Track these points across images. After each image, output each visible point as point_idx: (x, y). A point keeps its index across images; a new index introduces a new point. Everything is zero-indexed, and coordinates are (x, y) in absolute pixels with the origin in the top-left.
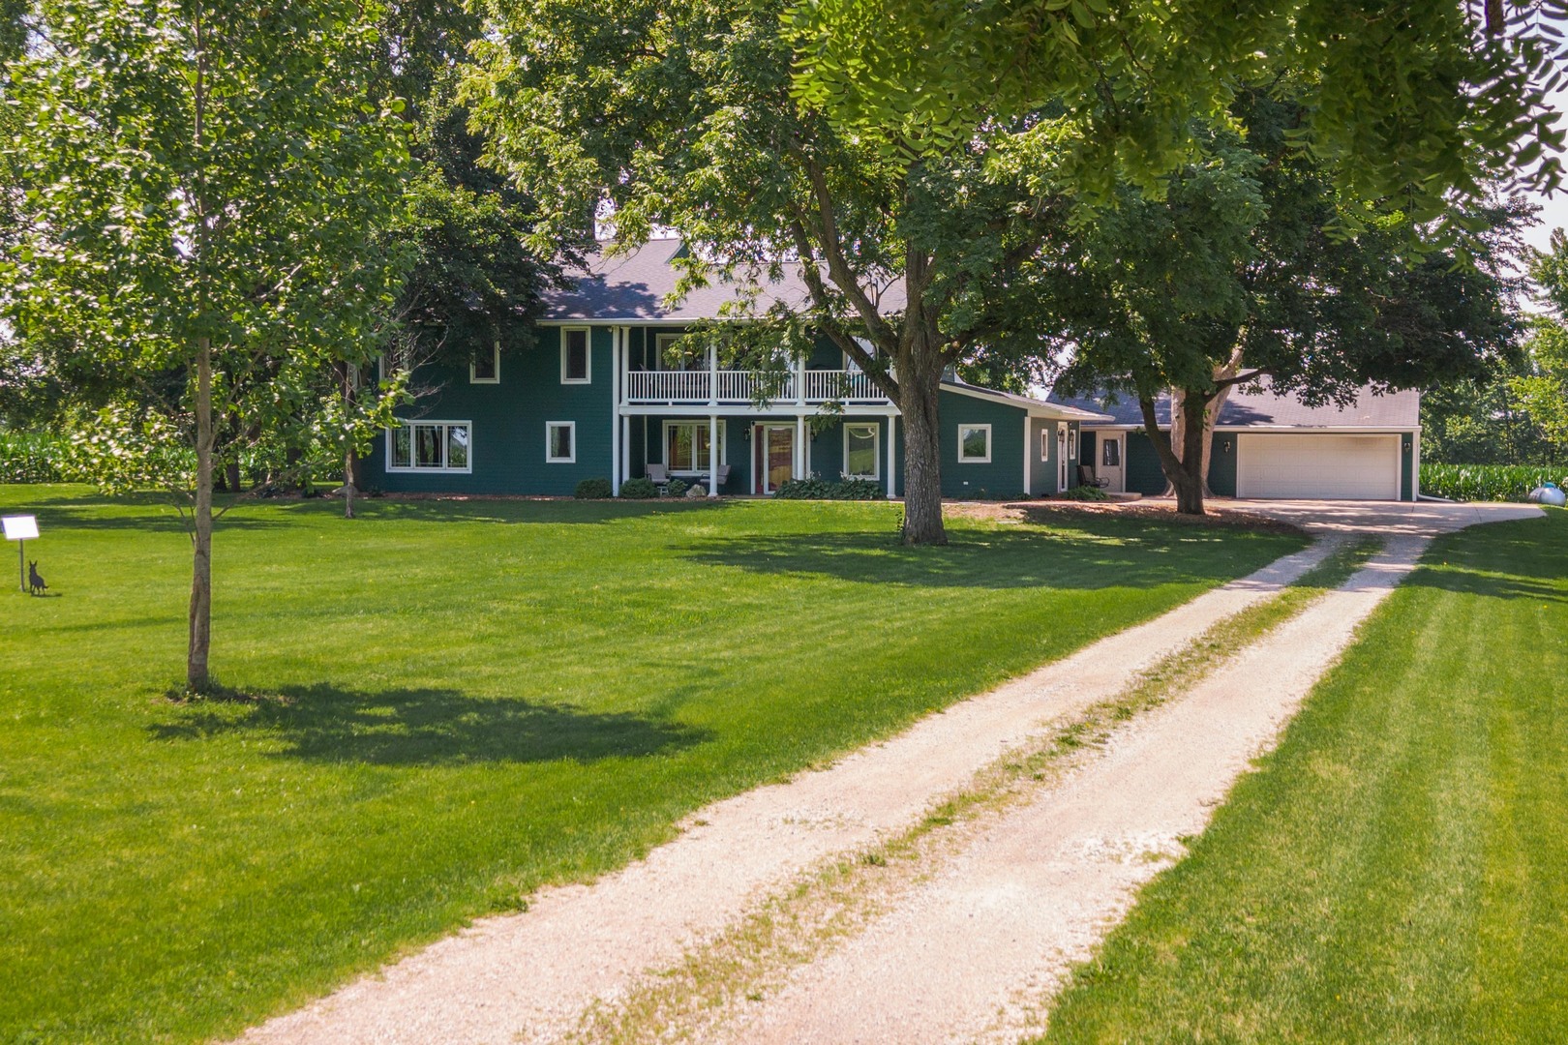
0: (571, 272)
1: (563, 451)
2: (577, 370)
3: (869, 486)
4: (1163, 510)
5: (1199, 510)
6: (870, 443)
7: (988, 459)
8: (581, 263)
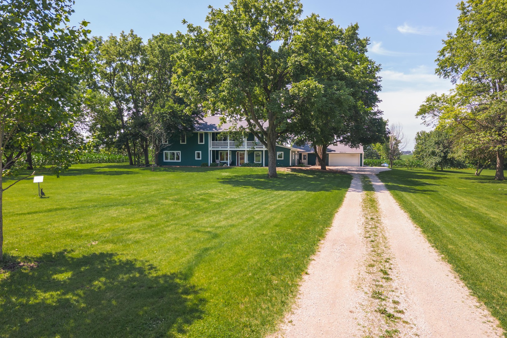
0: (201, 121)
1: (199, 157)
2: (201, 141)
3: (260, 164)
4: (318, 169)
5: (325, 169)
6: (260, 155)
7: (283, 159)
8: (202, 119)
